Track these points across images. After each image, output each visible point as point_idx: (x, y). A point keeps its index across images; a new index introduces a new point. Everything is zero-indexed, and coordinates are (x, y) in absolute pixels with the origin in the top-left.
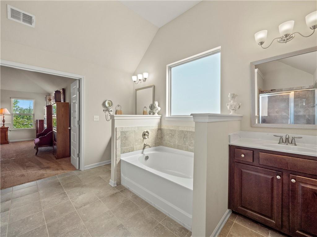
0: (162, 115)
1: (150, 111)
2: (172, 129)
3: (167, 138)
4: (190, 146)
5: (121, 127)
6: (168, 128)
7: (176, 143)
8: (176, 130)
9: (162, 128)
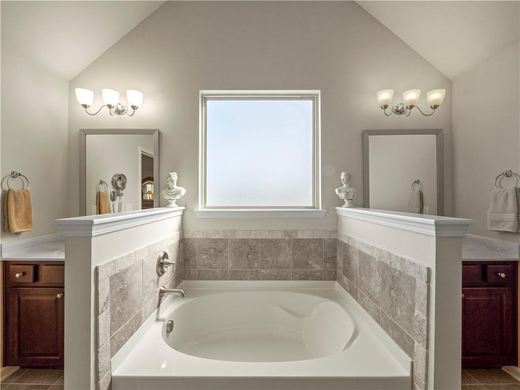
0: (186, 207)
1: (114, 193)
2: (218, 237)
3: (201, 260)
4: (262, 268)
5: (108, 261)
6: (205, 237)
7: (229, 267)
8: (227, 240)
9: (187, 236)
